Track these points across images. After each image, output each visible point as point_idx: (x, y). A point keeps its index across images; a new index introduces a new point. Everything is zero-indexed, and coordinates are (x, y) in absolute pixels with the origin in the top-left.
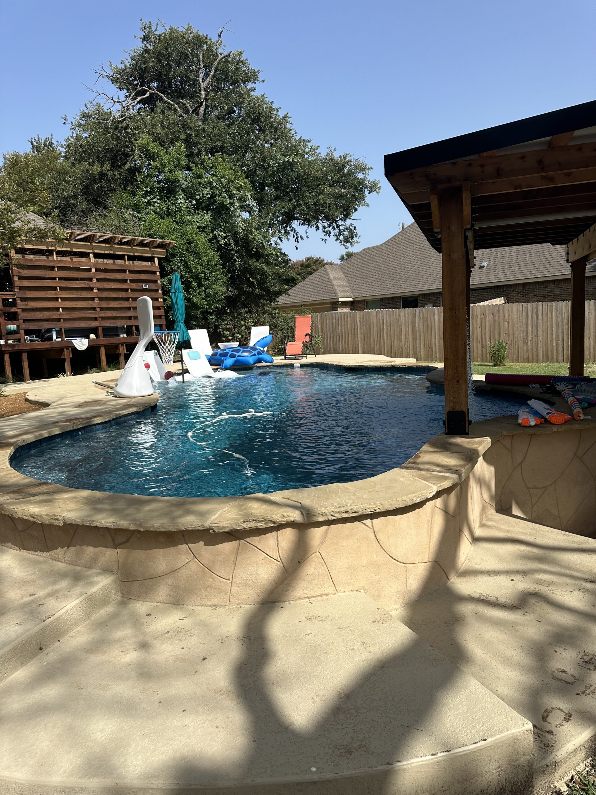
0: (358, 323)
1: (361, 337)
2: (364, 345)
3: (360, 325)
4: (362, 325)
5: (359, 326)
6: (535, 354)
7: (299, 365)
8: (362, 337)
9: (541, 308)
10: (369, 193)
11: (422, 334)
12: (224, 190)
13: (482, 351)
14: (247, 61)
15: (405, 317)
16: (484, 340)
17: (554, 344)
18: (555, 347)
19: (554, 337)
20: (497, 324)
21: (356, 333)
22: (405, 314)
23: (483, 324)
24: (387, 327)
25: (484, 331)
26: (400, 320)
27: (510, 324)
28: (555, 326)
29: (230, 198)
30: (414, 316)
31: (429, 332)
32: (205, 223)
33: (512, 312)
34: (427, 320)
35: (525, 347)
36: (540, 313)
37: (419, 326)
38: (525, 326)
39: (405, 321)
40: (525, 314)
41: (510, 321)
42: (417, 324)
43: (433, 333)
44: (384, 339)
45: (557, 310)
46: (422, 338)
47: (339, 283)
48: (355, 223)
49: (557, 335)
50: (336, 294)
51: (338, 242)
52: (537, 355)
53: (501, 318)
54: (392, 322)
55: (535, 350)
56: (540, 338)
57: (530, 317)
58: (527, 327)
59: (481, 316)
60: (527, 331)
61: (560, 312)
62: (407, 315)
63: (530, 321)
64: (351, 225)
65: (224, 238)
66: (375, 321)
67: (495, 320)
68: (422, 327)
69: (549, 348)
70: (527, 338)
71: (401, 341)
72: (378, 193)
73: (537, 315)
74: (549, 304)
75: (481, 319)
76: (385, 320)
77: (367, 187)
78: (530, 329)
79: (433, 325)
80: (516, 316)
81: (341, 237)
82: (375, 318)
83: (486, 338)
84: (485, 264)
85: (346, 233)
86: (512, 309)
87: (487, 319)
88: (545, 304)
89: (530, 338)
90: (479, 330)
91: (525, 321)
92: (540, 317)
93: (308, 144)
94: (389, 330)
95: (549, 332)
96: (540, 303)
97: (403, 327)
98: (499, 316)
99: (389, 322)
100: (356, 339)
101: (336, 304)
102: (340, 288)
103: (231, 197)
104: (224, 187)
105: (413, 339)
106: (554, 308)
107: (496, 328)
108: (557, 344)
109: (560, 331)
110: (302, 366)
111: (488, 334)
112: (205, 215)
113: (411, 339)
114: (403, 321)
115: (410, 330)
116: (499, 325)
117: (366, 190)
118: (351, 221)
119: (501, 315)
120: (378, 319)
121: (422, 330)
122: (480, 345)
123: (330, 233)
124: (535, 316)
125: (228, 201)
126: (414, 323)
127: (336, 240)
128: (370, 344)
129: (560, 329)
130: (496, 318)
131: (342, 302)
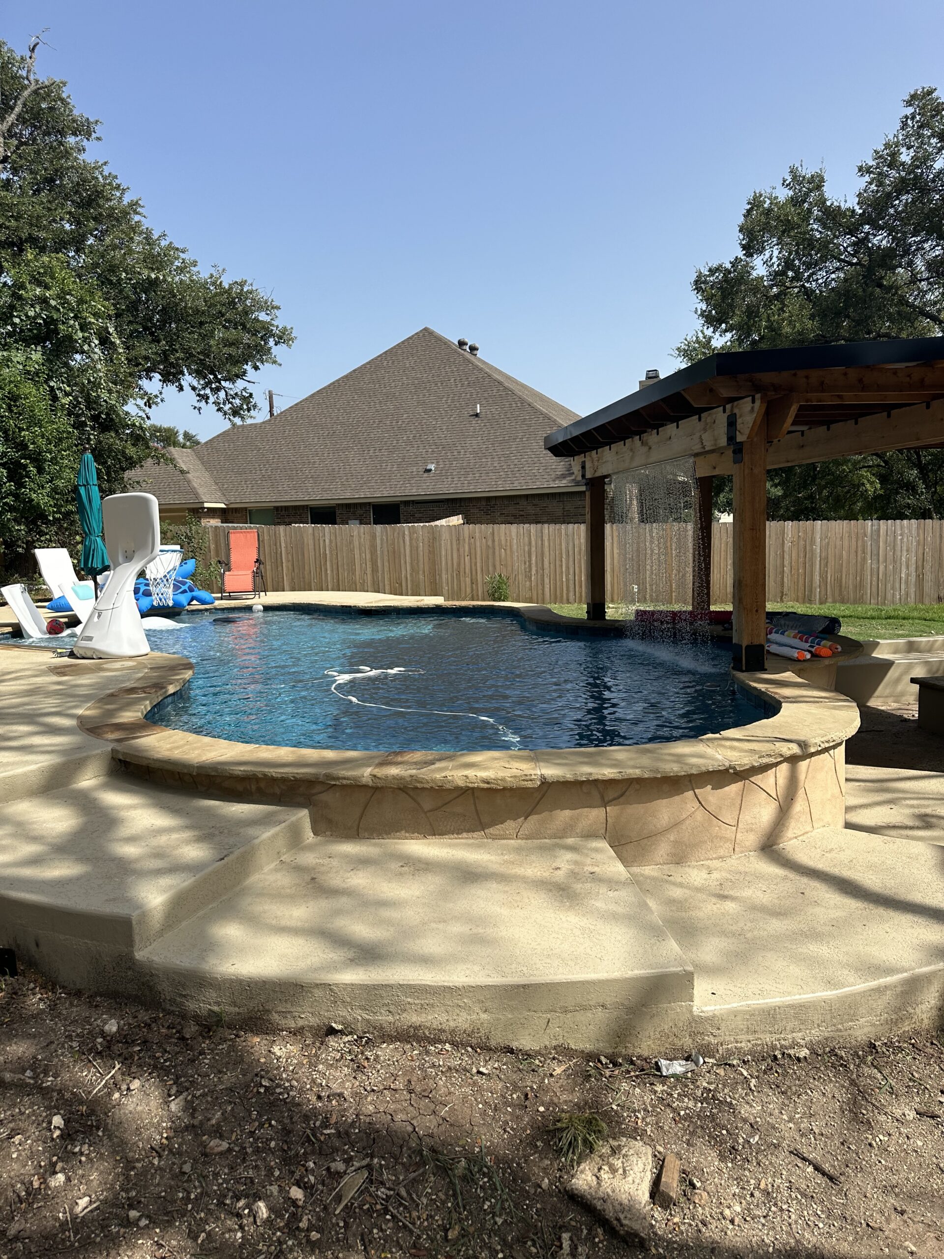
0: (283, 545)
1: (288, 567)
2: (292, 579)
3: (286, 547)
4: (289, 548)
5: (283, 549)
6: (540, 592)
7: (262, 608)
8: (290, 567)
9: (547, 531)
10: (276, 345)
11: (386, 564)
12: (72, 315)
13: (472, 588)
14: (68, 100)
15: (360, 537)
16: (474, 573)
17: (564, 579)
18: (565, 584)
19: (564, 569)
20: (491, 551)
21: (279, 560)
22: (359, 533)
23: (473, 551)
24: (331, 552)
25: (473, 560)
26: (351, 542)
27: (508, 552)
28: (564, 556)
29: (82, 330)
30: (374, 537)
31: (397, 561)
32: (36, 366)
33: (511, 536)
34: (394, 544)
35: (528, 583)
36: (546, 538)
37: (382, 552)
38: (527, 555)
39: (360, 543)
40: (526, 539)
41: (508, 548)
42: (379, 548)
43: (402, 562)
44: (326, 570)
45: (566, 535)
46: (386, 569)
47: (198, 477)
48: (251, 388)
49: (568, 568)
50: (197, 495)
51: (220, 414)
52: (543, 594)
53: (496, 543)
54: (339, 544)
55: (540, 587)
56: (546, 571)
57: (533, 543)
58: (530, 556)
59: (469, 539)
60: (530, 561)
61: (570, 537)
62: (363, 536)
63: (533, 549)
64: (245, 389)
65: (67, 394)
66: (311, 542)
67: (488, 547)
68: (386, 553)
69: (558, 584)
70: (530, 571)
71: (354, 573)
72: (289, 346)
73: (542, 540)
74: (558, 526)
75: (470, 544)
76: (327, 541)
77: (273, 335)
78: (534, 558)
79: (402, 550)
80: (515, 541)
81: (227, 407)
82: (311, 537)
83: (476, 570)
84: (432, 467)
85: (237, 402)
86: (510, 532)
87: (478, 544)
88: (552, 526)
89: (533, 572)
90: (467, 559)
91: (527, 549)
92: (546, 544)
93: (181, 254)
94: (334, 556)
95: (558, 563)
96: (546, 526)
97: (357, 552)
98: (493, 541)
99: (333, 544)
100: (280, 569)
101: (198, 512)
102: (201, 486)
103: (83, 328)
104: (72, 310)
105: (373, 571)
106: (563, 532)
107: (490, 557)
108: (568, 580)
109: (571, 563)
110: (267, 609)
111: (479, 565)
112: (33, 352)
113: (369, 571)
114: (356, 543)
115: (368, 556)
116: (494, 553)
117: (271, 340)
118: (246, 384)
119: (496, 539)
120: (317, 539)
121: (386, 558)
122: (468, 580)
123: (208, 398)
124: (540, 542)
125: (80, 335)
126: (373, 547)
127: (218, 410)
128: (304, 578)
129: (571, 559)
130: (490, 543)
131: (208, 508)
